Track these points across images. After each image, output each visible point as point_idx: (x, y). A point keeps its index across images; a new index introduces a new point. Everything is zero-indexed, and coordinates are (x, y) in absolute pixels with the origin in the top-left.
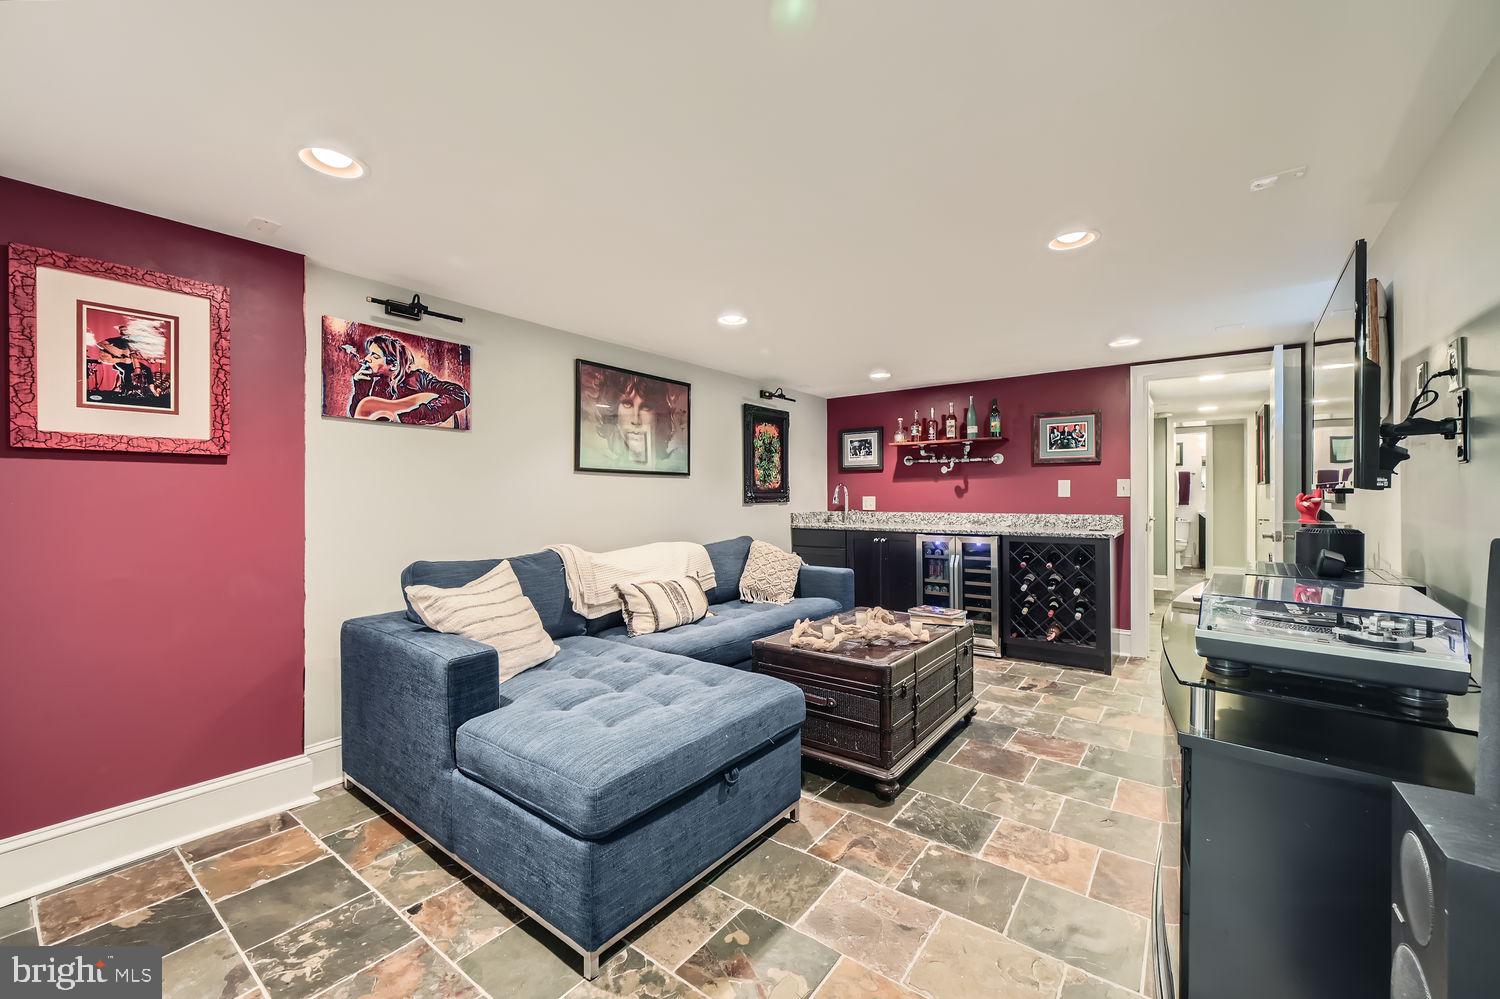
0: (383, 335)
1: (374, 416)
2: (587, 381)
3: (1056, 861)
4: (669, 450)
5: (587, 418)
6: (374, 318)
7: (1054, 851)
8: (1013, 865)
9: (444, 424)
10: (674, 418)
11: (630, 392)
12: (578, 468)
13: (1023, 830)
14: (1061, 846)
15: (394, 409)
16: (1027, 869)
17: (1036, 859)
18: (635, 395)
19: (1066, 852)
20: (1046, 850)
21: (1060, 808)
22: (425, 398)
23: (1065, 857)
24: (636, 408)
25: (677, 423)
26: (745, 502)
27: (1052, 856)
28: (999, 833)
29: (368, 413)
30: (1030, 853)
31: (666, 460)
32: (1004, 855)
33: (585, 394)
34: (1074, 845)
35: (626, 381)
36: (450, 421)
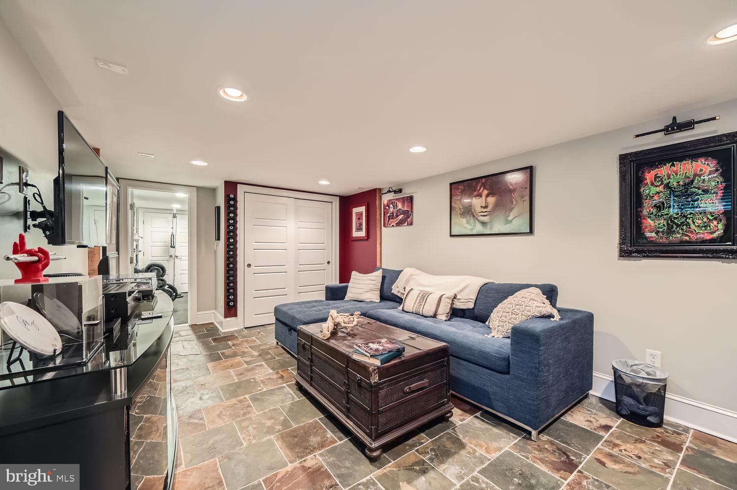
0: (393, 201)
1: (391, 226)
2: (455, 192)
3: (221, 412)
4: (510, 218)
5: (454, 210)
6: (393, 197)
7: (225, 415)
8: (234, 401)
9: (405, 224)
10: (515, 195)
11: (480, 189)
12: (451, 236)
13: (244, 414)
14: (224, 419)
15: (394, 222)
16: (228, 403)
17: (228, 408)
18: (483, 190)
19: (220, 418)
20: (228, 413)
21: (241, 437)
22: (401, 217)
23: (219, 416)
24: (484, 197)
25: (518, 198)
26: (621, 256)
27: (224, 413)
28: (251, 407)
29: (390, 225)
30: (232, 408)
31: (508, 225)
32: (240, 401)
33: (454, 198)
34: (220, 423)
35: (477, 184)
36: (406, 224)
